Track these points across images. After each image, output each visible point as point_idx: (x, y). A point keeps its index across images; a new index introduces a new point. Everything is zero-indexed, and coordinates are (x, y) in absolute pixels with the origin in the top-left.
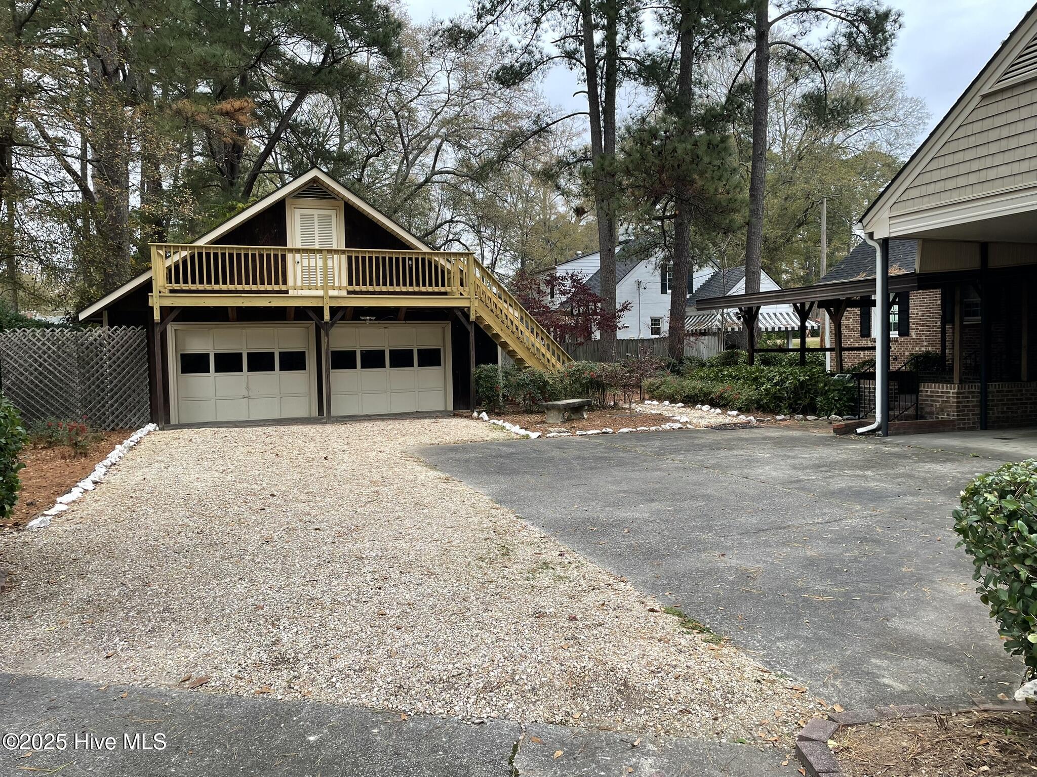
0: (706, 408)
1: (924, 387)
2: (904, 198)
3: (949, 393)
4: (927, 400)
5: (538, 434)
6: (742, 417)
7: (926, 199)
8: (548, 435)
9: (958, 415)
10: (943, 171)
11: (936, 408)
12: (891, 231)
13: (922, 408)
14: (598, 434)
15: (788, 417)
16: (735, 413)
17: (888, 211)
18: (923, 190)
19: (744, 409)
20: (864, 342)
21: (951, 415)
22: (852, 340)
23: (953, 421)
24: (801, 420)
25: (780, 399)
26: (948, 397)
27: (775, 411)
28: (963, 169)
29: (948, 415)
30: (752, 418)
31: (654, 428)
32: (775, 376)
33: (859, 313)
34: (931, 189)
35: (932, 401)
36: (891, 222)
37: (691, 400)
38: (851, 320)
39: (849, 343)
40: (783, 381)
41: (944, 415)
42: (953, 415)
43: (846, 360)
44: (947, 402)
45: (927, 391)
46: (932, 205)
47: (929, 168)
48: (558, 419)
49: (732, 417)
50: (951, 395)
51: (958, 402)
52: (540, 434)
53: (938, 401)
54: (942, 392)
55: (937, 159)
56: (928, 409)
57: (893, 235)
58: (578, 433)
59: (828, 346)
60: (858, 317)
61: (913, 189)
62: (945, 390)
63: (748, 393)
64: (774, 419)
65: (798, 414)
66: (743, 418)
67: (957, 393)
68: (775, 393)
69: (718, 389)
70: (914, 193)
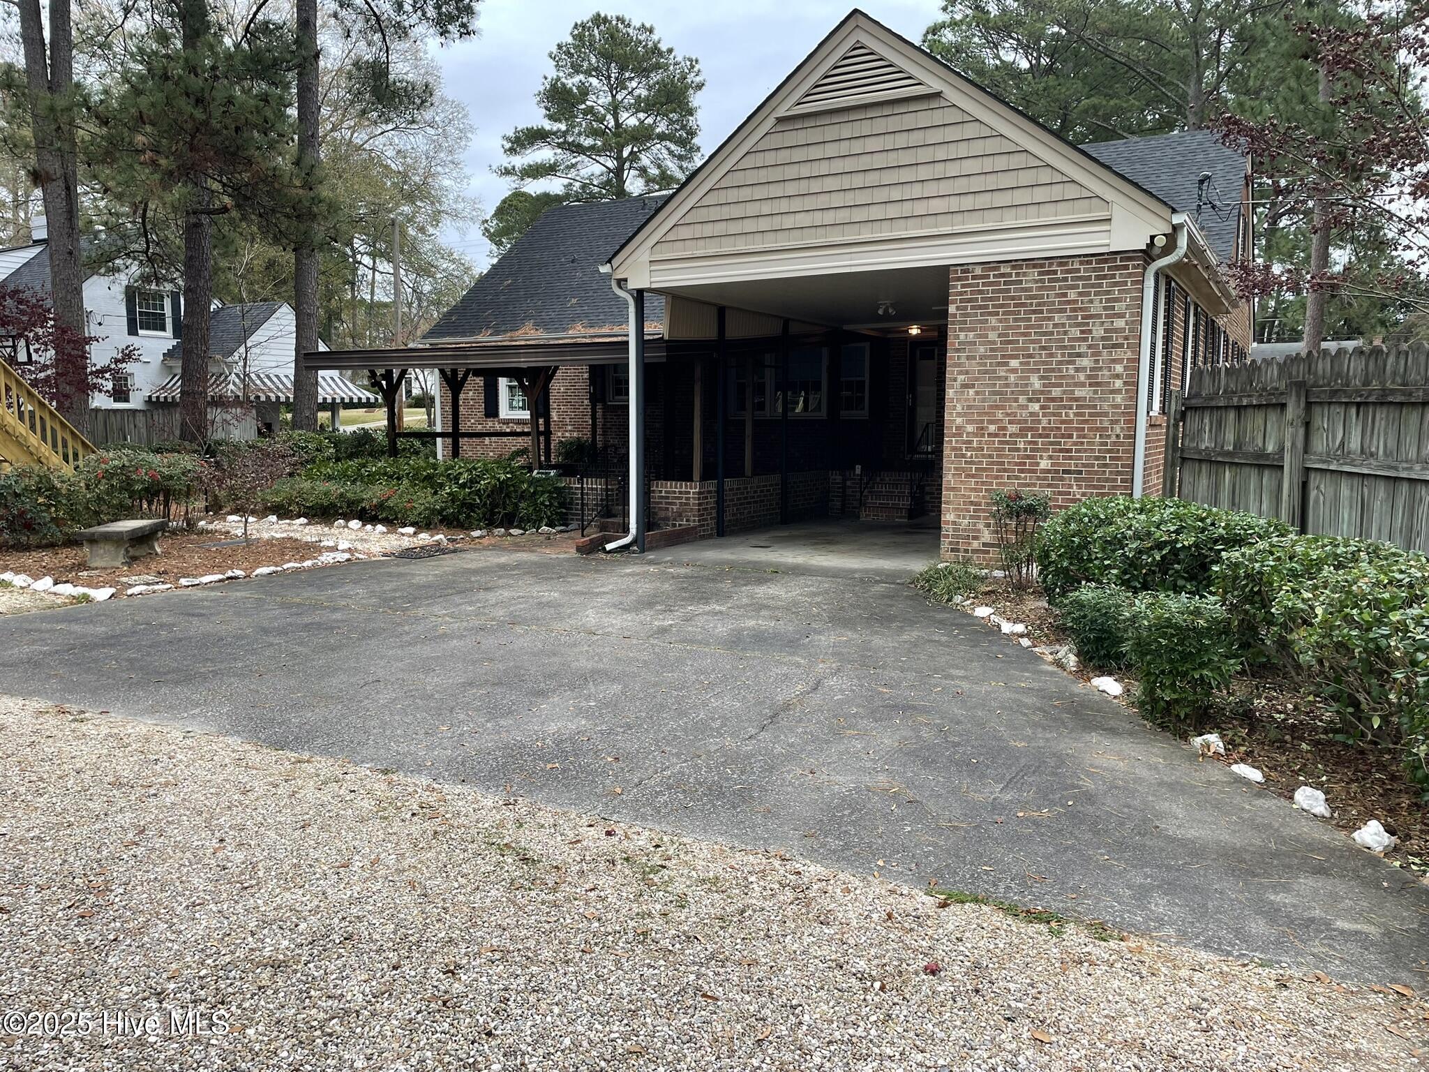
0: (355, 524)
1: (657, 487)
2: (671, 237)
3: (689, 493)
4: (661, 503)
5: (109, 591)
6: (422, 535)
7: (701, 243)
8: (130, 592)
9: (699, 521)
10: (725, 208)
11: (673, 512)
12: (653, 279)
13: (655, 513)
14: (220, 581)
15: (484, 532)
16: (411, 530)
17: (648, 252)
18: (698, 231)
19: (423, 524)
20: (490, 424)
21: (690, 520)
22: (473, 421)
23: (694, 528)
24: (503, 536)
25: (472, 507)
26: (688, 499)
27: (465, 526)
28: (752, 209)
29: (687, 521)
30: (441, 536)
31: (308, 563)
32: (460, 474)
33: (482, 384)
34: (708, 230)
35: (666, 503)
36: (652, 268)
37: (324, 513)
38: (471, 393)
39: (469, 424)
40: (473, 481)
41: (682, 520)
42: (694, 521)
43: (465, 447)
44: (686, 504)
45: (661, 492)
46: (711, 251)
47: (705, 202)
48: (115, 558)
49: (407, 538)
50: (691, 495)
51: (700, 504)
52: (113, 590)
53: (674, 504)
54: (680, 493)
55: (716, 192)
56: (662, 514)
57: (654, 286)
58: (183, 581)
59: (439, 429)
60: (481, 390)
61: (684, 227)
62: (683, 490)
63: (424, 499)
64: (469, 536)
65: (496, 527)
66: (425, 538)
67: (699, 493)
68: (464, 499)
69: (374, 494)
70: (684, 233)
